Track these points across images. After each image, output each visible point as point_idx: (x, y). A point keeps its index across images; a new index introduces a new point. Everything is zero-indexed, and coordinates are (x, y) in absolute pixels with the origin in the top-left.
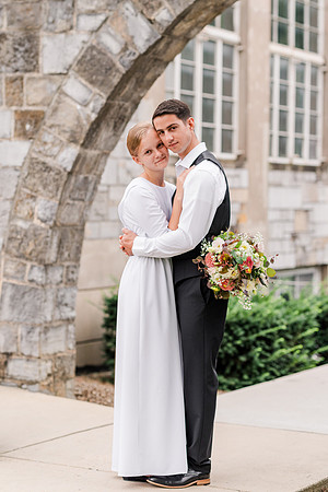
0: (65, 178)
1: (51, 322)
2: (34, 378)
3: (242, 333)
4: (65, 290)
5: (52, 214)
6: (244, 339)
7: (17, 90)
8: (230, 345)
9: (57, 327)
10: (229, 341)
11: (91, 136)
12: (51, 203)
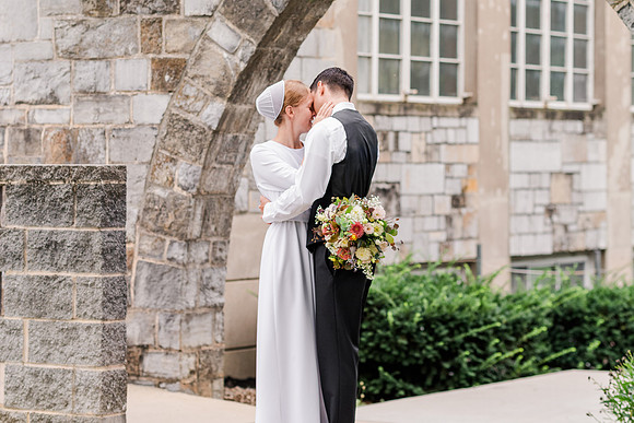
0: (209, 138)
1: (194, 309)
2: (174, 376)
3: (445, 332)
4: (211, 271)
5: (195, 181)
6: (448, 339)
7: (155, 35)
8: (429, 347)
9: (201, 315)
10: (429, 343)
11: (240, 88)
12: (193, 168)
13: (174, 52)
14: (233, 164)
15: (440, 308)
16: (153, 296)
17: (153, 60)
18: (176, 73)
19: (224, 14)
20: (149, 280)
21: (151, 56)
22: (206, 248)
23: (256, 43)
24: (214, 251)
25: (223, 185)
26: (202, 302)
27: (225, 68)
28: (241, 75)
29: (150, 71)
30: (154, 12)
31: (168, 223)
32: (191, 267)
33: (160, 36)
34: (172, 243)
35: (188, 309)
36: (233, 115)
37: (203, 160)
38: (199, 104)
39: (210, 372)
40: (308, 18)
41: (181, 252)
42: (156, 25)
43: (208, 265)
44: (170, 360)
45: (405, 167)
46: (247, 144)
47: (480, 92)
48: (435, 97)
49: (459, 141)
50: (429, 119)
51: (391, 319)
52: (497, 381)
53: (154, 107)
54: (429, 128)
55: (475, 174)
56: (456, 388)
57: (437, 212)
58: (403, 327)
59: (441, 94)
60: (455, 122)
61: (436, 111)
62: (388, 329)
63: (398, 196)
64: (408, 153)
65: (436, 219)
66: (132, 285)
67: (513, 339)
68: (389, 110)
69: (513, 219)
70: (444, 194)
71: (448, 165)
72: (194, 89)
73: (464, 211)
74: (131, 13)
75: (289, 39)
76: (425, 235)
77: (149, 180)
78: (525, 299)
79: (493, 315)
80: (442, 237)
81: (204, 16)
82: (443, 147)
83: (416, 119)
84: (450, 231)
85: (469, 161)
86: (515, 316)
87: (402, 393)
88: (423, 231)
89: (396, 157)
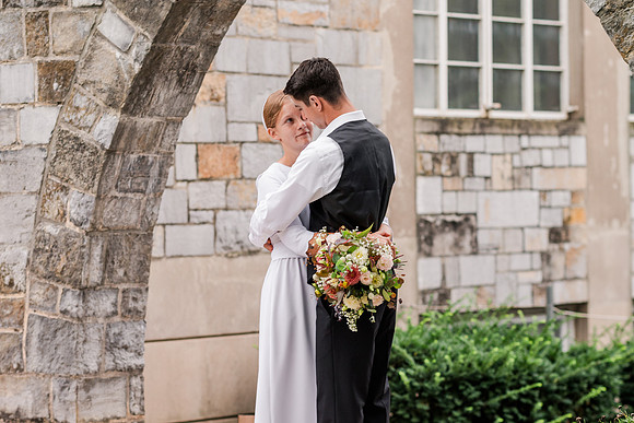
0: (103, 160)
1: (96, 373)
3: (476, 394)
4: (121, 325)
5: (89, 214)
7: (41, 33)
8: (456, 414)
9: (107, 381)
10: (456, 408)
11: (137, 95)
12: (86, 198)
13: (62, 53)
14: (143, 192)
16: (47, 358)
17: (40, 63)
18: (65, 80)
19: (116, 3)
20: (41, 338)
22: (112, 298)
23: (151, 38)
24: (124, 301)
25: (132, 218)
26: (111, 365)
27: (118, 71)
28: (137, 79)
29: (37, 78)
30: (39, 4)
31: (59, 268)
32: (90, 321)
33: (46, 34)
34: (65, 291)
35: (87, 373)
36: (133, 130)
37: (96, 187)
38: (91, 117)
41: (75, 302)
42: (41, 20)
43: (117, 319)
45: (483, 195)
46: (161, 167)
47: (587, 105)
48: (528, 112)
49: (558, 163)
50: (516, 139)
53: (41, 123)
54: (516, 148)
55: (582, 203)
57: (528, 248)
58: (422, 390)
59: (536, 109)
60: (554, 141)
61: (525, 128)
62: (406, 392)
63: (473, 229)
64: (487, 178)
65: (527, 256)
66: (24, 345)
67: (568, 401)
68: (460, 128)
70: (538, 227)
71: (544, 193)
72: (84, 99)
73: (566, 246)
74: (15, 6)
75: (199, 32)
76: (512, 276)
77: (39, 213)
80: (537, 277)
81: (94, 6)
82: (536, 171)
83: (499, 139)
84: (547, 270)
85: (573, 187)
86: (569, 373)
88: (510, 271)
89: (469, 183)
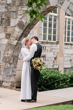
0: (14, 47)
2: (7, 86)
3: (53, 80)
5: (12, 54)
6: (53, 81)
8: (50, 83)
9: (12, 76)
10: (50, 82)
11: (20, 39)
12: (12, 52)
13: (9, 32)
14: (18, 51)
15: (52, 76)
16: (4, 73)
17: (6, 33)
18: (9, 36)
19: (18, 26)
20: (4, 70)
21: (5, 33)
22: (13, 65)
23: (23, 31)
24: (15, 66)
26: (12, 74)
27: (17, 35)
28: (20, 36)
29: (5, 35)
30: (6, 25)
31: (7, 61)
32: (11, 68)
33: (7, 30)
35: (10, 75)
36: (18, 43)
37: (13, 50)
38: (13, 41)
39: (13, 86)
40: (31, 27)
41: (9, 65)
42: (6, 28)
43: (14, 68)
44: (7, 83)
45: (47, 52)
46: (21, 48)
47: (60, 40)
49: (56, 48)
50: (51, 45)
51: (44, 78)
52: (61, 89)
53: (5, 41)
54: (51, 46)
55: (58, 54)
56: (54, 90)
58: (46, 79)
59: (53, 41)
60: (55, 45)
61: (52, 43)
62: (43, 79)
63: (45, 57)
64: (47, 50)
65: (52, 61)
66: (1, 71)
67: (64, 82)
68: (44, 43)
69: (64, 62)
70: (53, 57)
71: (54, 52)
72: (12, 38)
73: (56, 60)
74: (2, 25)
75: (28, 31)
77: (4, 53)
78: (66, 75)
79: (61, 78)
80: (53, 64)
81: (14, 26)
82: (53, 49)
83: (49, 45)
85: (58, 52)
86: (64, 78)
87: (45, 90)
88: (50, 63)
89: (45, 51)
